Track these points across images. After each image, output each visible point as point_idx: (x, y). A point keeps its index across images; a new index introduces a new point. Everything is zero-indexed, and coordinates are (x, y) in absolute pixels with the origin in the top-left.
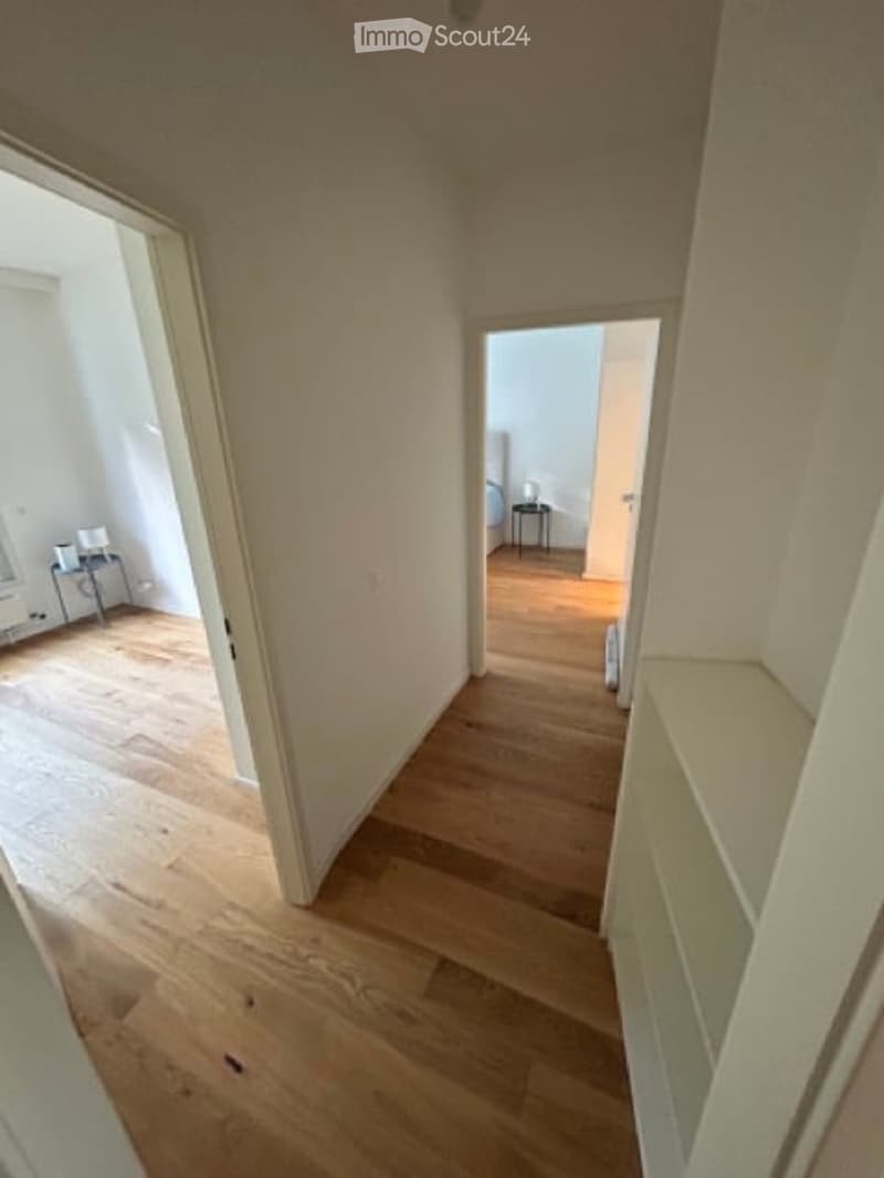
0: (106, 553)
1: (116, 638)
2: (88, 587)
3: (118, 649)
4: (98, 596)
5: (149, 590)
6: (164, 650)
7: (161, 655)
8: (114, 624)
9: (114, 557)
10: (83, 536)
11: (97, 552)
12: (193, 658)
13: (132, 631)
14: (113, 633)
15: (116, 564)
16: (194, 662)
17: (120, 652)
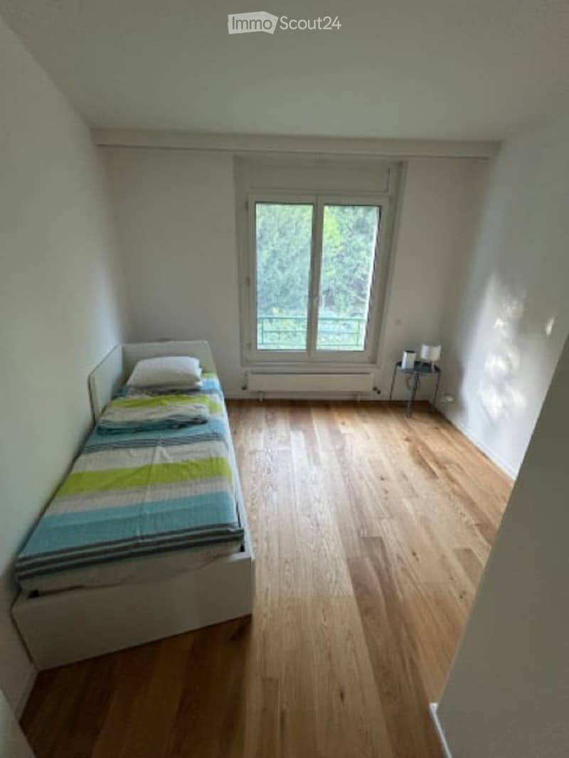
0: (433, 364)
1: (410, 429)
2: (412, 383)
3: (407, 440)
4: (415, 390)
5: (451, 402)
6: (437, 462)
7: (432, 465)
8: (415, 416)
9: (437, 369)
10: (425, 349)
11: (428, 362)
12: (455, 487)
13: (424, 430)
14: (412, 424)
15: (436, 375)
16: (454, 492)
17: (407, 444)
